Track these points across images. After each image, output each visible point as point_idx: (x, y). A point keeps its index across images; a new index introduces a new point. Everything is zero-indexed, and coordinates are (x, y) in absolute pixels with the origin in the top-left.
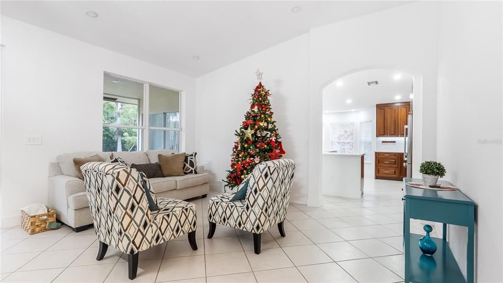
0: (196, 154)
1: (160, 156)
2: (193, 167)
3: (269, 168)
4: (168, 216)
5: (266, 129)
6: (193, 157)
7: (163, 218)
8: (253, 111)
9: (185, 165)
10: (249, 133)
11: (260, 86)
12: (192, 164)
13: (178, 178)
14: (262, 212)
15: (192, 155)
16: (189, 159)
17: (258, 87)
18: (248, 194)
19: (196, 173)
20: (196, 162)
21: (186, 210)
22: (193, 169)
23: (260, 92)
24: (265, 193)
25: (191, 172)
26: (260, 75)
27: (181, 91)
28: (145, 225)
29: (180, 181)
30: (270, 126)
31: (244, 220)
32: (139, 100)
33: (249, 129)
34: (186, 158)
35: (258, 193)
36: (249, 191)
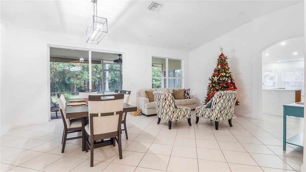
0: (190, 89)
1: (173, 90)
2: (188, 95)
3: (221, 94)
4: (181, 110)
5: (226, 76)
6: (188, 91)
7: (179, 111)
8: (218, 68)
9: (185, 95)
10: (216, 79)
11: (222, 54)
12: (188, 94)
13: (182, 100)
14: (219, 113)
15: (188, 90)
16: (186, 92)
17: (220, 56)
18: (212, 105)
19: (190, 98)
20: (190, 93)
21: (187, 109)
22: (188, 97)
23: (222, 58)
24: (220, 105)
25: (188, 98)
26: (222, 49)
27: (182, 59)
28: (174, 112)
29: (183, 101)
30: (227, 75)
31: (211, 115)
32: (162, 64)
33: (216, 77)
34: (185, 91)
35: (217, 104)
36: (213, 104)
